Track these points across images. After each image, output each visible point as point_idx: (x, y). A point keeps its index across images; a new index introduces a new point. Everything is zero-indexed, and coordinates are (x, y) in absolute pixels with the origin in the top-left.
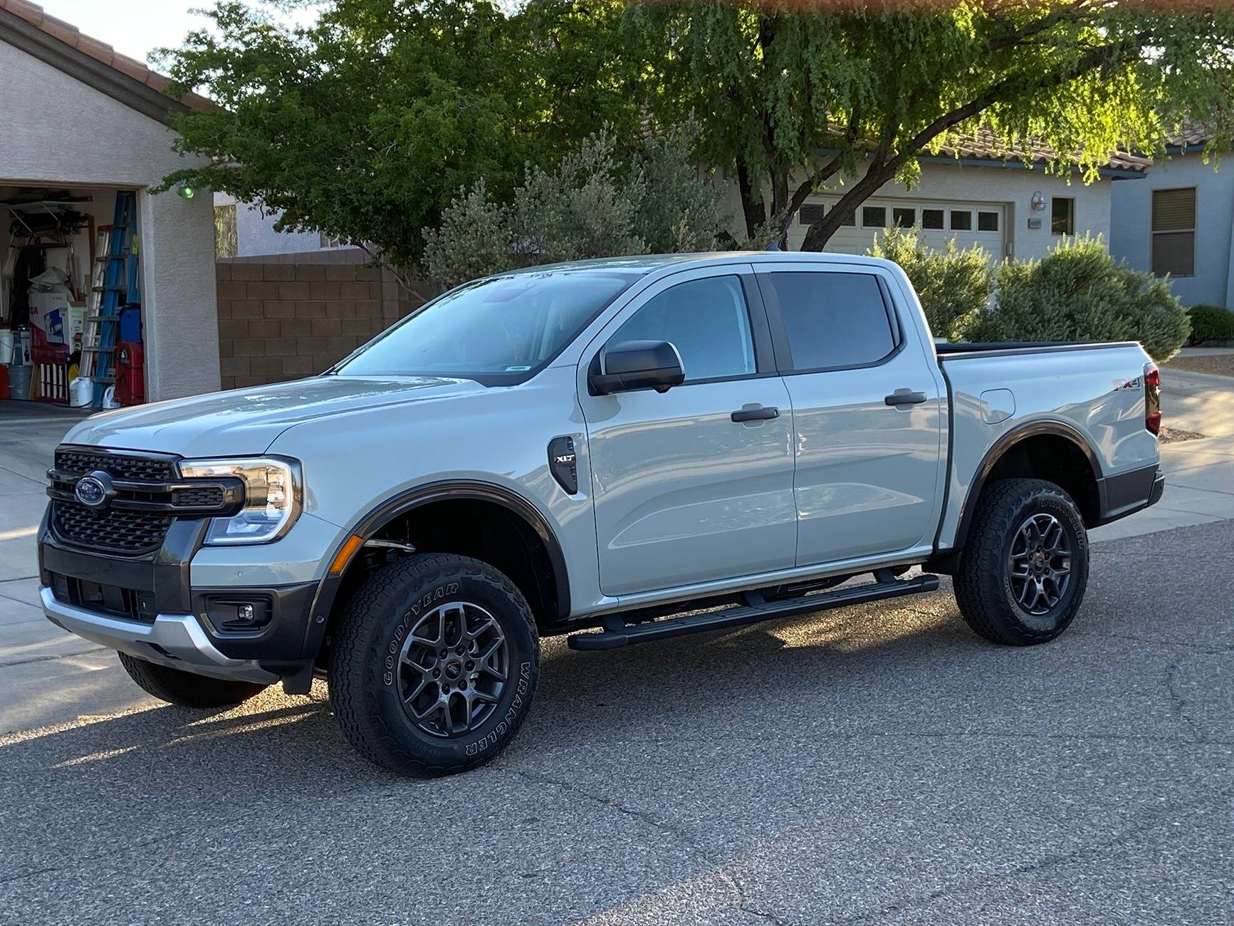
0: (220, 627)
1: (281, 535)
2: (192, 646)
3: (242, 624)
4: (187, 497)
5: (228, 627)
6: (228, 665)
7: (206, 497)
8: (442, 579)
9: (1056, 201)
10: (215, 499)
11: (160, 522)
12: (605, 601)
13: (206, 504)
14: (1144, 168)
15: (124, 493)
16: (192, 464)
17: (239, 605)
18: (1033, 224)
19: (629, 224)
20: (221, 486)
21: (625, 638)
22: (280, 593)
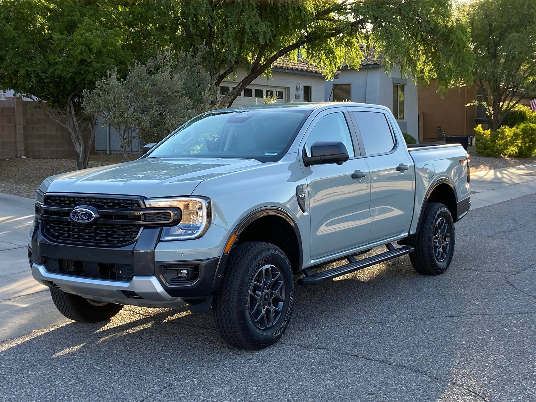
0: (169, 281)
1: (202, 235)
2: (156, 291)
3: (180, 279)
4: (149, 217)
5: (174, 281)
6: (171, 300)
7: (160, 217)
8: (264, 254)
9: (305, 87)
10: (166, 218)
11: (131, 230)
12: (312, 262)
13: (160, 220)
14: (337, 75)
15: (103, 216)
16: (150, 201)
17: (178, 270)
18: (297, 97)
19: (182, 91)
20: (169, 211)
21: (322, 279)
22: (203, 263)
